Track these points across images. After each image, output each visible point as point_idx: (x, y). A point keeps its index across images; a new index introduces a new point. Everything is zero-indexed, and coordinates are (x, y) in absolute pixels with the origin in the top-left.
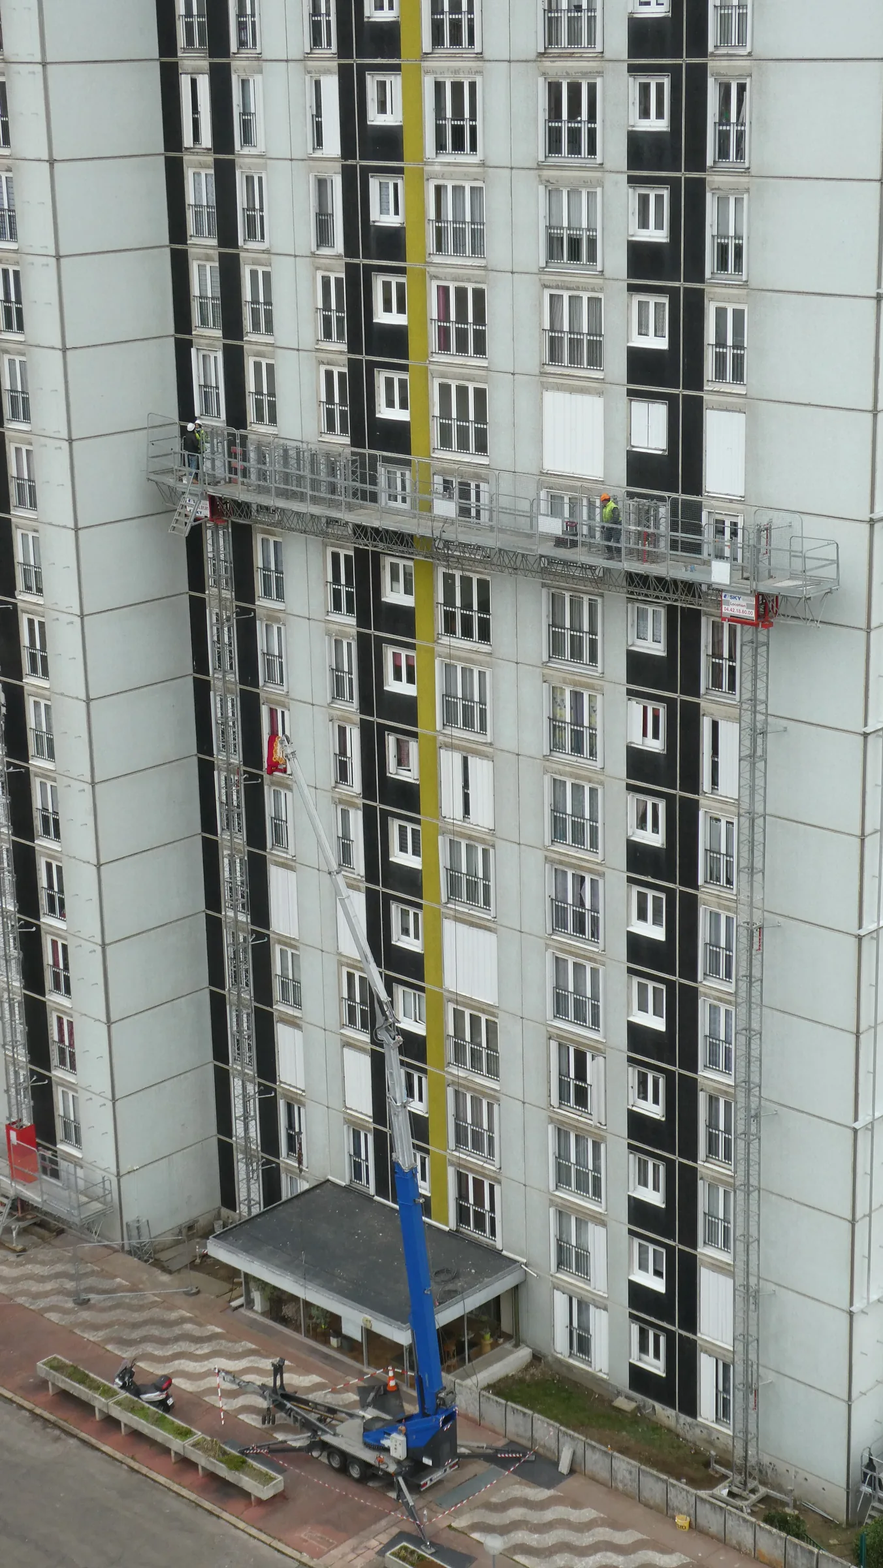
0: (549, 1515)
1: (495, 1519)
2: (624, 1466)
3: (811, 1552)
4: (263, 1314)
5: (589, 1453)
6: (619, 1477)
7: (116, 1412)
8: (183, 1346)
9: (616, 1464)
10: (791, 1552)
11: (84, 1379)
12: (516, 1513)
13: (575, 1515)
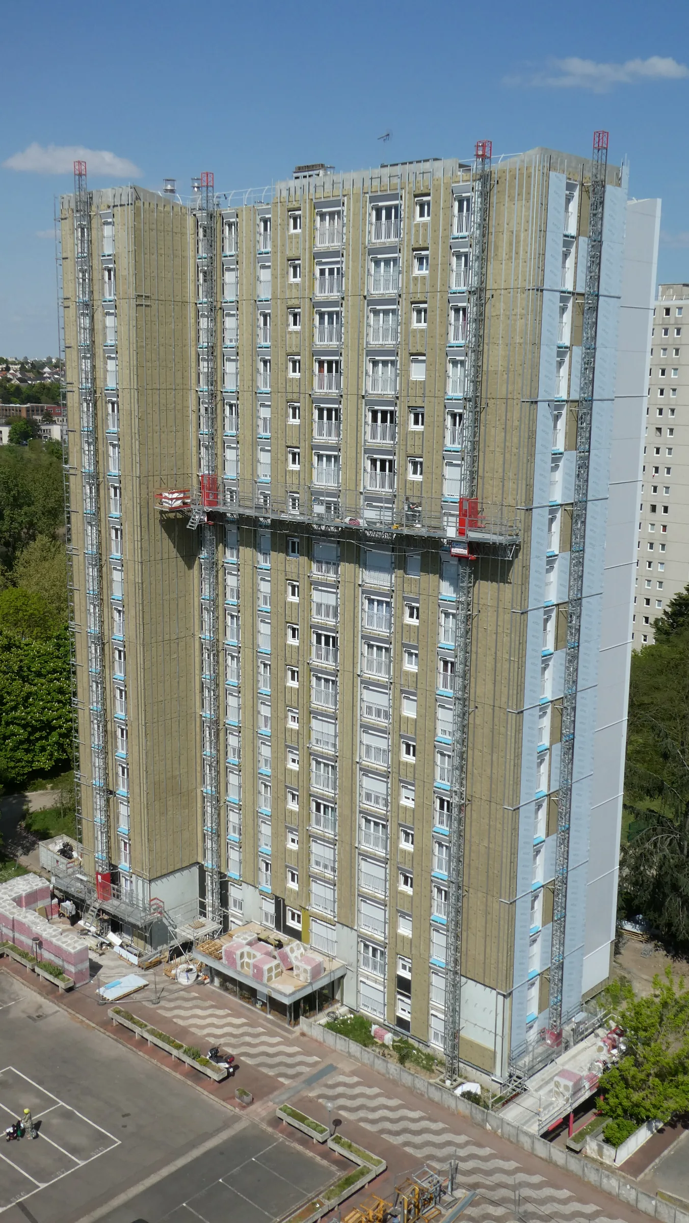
0: (357, 1090)
1: (330, 1092)
2: (393, 1067)
3: (484, 1112)
4: (219, 988)
5: (376, 1060)
6: (391, 1072)
7: (146, 1035)
8: (179, 1003)
9: (389, 1065)
10: (474, 1111)
11: (131, 1019)
12: (340, 1090)
13: (369, 1091)
